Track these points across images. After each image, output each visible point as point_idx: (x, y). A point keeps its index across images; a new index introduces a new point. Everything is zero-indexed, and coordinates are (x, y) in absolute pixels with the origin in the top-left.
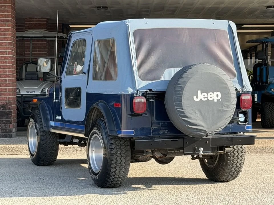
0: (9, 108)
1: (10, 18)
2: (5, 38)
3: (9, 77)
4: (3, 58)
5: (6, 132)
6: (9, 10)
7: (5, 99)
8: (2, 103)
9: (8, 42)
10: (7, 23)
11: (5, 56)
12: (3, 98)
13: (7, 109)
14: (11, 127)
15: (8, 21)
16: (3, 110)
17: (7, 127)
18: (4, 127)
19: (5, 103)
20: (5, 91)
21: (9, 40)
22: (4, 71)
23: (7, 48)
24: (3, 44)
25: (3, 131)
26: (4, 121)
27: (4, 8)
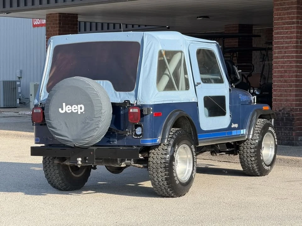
0: (293, 115)
1: (296, 20)
2: (291, 41)
3: (293, 82)
4: (289, 63)
5: (289, 140)
6: (295, 11)
7: (290, 105)
8: (287, 109)
9: (293, 45)
10: (293, 25)
11: (290, 60)
12: (288, 104)
13: (291, 115)
14: (294, 135)
15: (293, 23)
16: (287, 116)
17: (290, 134)
18: (288, 135)
19: (289, 109)
20: (289, 96)
21: (294, 43)
22: (289, 76)
23: (292, 52)
24: (289, 48)
25: (287, 139)
26: (288, 129)
27: (291, 10)
